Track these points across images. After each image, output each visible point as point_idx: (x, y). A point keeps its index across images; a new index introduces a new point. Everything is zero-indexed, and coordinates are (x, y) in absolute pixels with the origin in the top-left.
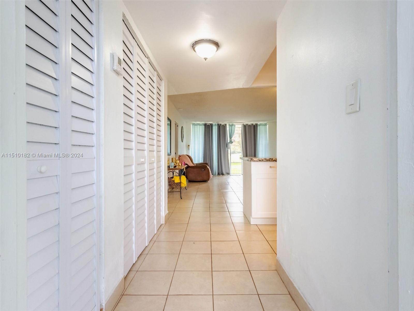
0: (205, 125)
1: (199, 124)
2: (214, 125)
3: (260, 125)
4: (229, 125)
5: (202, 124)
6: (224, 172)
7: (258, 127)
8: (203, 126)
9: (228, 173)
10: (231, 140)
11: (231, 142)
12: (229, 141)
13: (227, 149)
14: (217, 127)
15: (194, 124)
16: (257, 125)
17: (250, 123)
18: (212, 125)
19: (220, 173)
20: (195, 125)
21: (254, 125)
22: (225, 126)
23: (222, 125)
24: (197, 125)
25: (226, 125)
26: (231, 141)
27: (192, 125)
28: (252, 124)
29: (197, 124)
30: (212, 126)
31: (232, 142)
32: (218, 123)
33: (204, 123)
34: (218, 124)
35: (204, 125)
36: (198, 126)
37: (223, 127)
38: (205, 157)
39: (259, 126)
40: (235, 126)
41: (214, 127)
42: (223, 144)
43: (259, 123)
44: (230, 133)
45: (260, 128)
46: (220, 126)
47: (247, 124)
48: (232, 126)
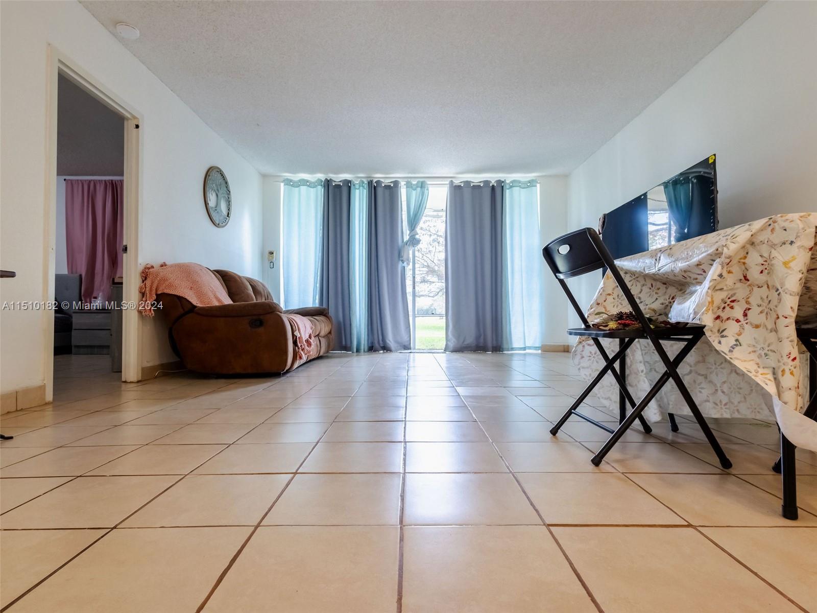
0: (328, 183)
1: (308, 181)
2: (357, 186)
3: (514, 184)
4: (409, 185)
5: (316, 181)
6: (391, 341)
7: (507, 193)
8: (320, 190)
9: (406, 344)
10: (411, 234)
11: (414, 241)
12: (406, 238)
13: (400, 263)
14: (365, 192)
15: (288, 182)
16: (501, 184)
17: (477, 178)
18: (348, 184)
19: (376, 345)
20: (292, 186)
21: (493, 186)
22: (392, 189)
23: (385, 186)
24: (299, 186)
25: (396, 183)
26: (415, 235)
27: (284, 185)
28: (487, 182)
29: (300, 181)
30: (350, 187)
31: (418, 242)
32: (370, 179)
33: (322, 176)
34: (370, 183)
35: (323, 186)
36: (303, 188)
37: (387, 192)
38: (325, 290)
39: (511, 187)
40: (428, 190)
41: (357, 191)
42: (388, 248)
43: (509, 177)
44: (412, 213)
45: (511, 194)
46: (375, 188)
47: (467, 183)
48: (417, 187)
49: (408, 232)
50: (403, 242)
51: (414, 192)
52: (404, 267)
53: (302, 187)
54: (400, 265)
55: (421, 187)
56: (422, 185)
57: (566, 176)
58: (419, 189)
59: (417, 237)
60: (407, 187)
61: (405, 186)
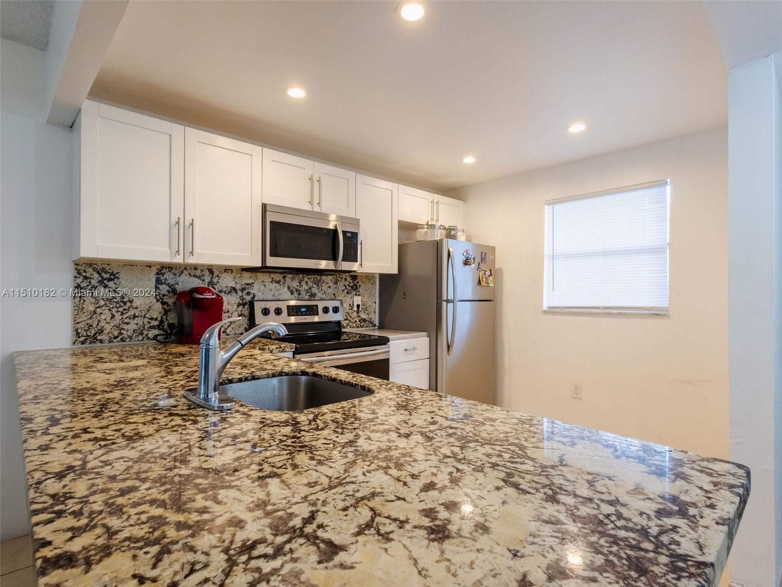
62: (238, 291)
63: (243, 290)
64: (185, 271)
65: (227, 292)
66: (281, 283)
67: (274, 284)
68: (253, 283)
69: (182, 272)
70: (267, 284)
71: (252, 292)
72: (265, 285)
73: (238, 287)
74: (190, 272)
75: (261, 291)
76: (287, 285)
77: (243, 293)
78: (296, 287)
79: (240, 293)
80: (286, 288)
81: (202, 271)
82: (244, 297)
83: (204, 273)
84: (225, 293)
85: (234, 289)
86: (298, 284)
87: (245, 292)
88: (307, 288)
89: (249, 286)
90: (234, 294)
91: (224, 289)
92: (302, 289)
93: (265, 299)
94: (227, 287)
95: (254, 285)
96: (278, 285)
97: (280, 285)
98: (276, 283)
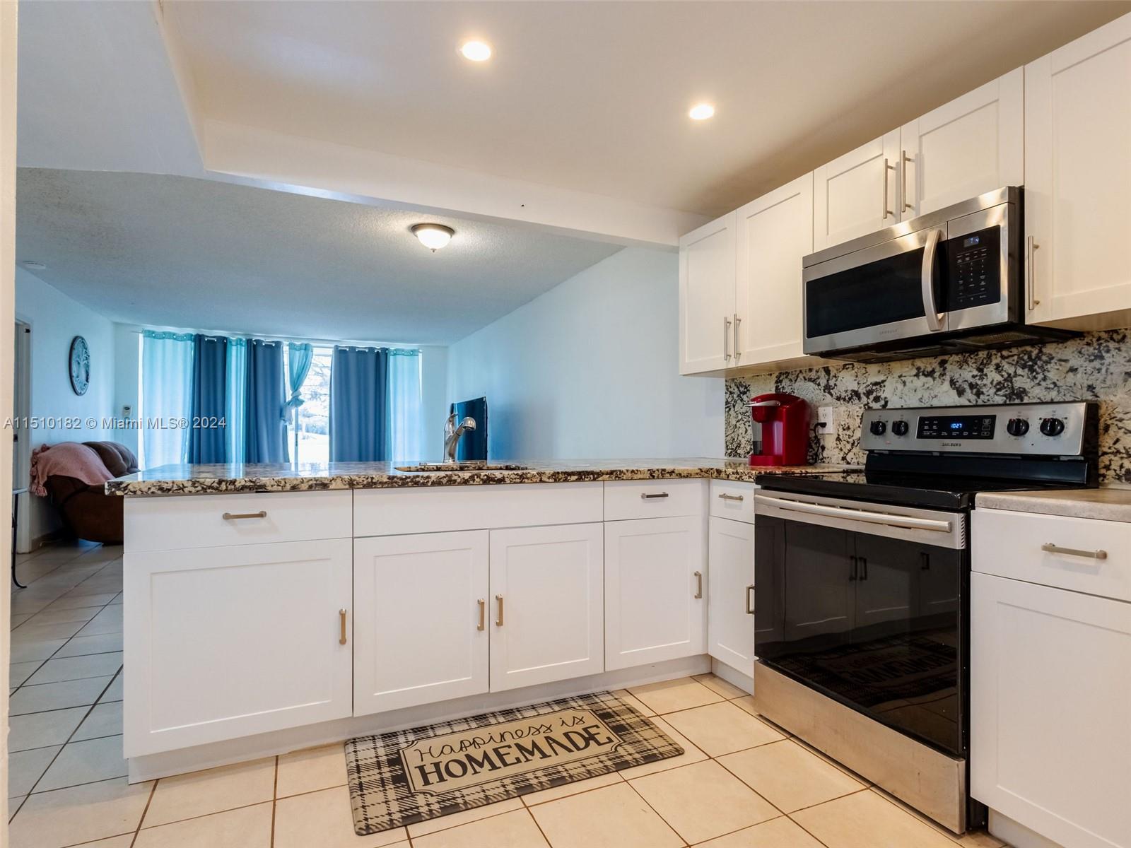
0: (198, 339)
1: (174, 334)
2: (234, 343)
3: (397, 352)
4: (292, 346)
5: (186, 335)
7: (391, 359)
8: (191, 344)
10: (294, 395)
11: (297, 402)
12: (289, 398)
13: (282, 422)
14: (243, 349)
15: (150, 335)
16: (385, 351)
17: (362, 345)
18: (224, 343)
20: (154, 337)
21: (378, 352)
22: (274, 349)
23: (266, 345)
24: (163, 338)
25: (278, 344)
26: (298, 396)
27: (144, 337)
28: (371, 349)
29: (164, 333)
31: (302, 402)
32: (248, 338)
33: (193, 331)
34: (249, 342)
35: (194, 341)
36: (169, 342)
37: (268, 351)
39: (395, 354)
40: (312, 351)
41: (234, 348)
42: (269, 406)
43: (392, 347)
44: (295, 371)
45: (395, 361)
46: (255, 347)
47: (353, 349)
48: (300, 349)
49: (291, 392)
50: (285, 400)
51: (297, 353)
52: (286, 426)
53: (167, 340)
54: (282, 423)
55: (305, 349)
56: (306, 348)
57: (447, 347)
58: (303, 351)
59: (301, 397)
60: (290, 349)
61: (288, 348)
62: (862, 395)
63: (868, 394)
64: (800, 375)
65: (847, 398)
66: (937, 375)
67: (922, 378)
68: (883, 381)
69: (797, 377)
70: (908, 379)
71: (883, 396)
72: (904, 383)
73: (862, 390)
74: (804, 375)
75: (898, 392)
76: (948, 378)
77: (868, 398)
78: (971, 380)
79: (864, 399)
80: (947, 384)
81: (817, 372)
82: (871, 405)
83: (819, 374)
84: (844, 400)
85: (856, 394)
86: (976, 373)
87: (872, 397)
88: (998, 378)
89: (878, 387)
90: (857, 401)
91: (843, 395)
92: (985, 382)
93: (905, 407)
94: (846, 391)
95: (885, 383)
96: (930, 379)
97: (934, 379)
98: (926, 376)
